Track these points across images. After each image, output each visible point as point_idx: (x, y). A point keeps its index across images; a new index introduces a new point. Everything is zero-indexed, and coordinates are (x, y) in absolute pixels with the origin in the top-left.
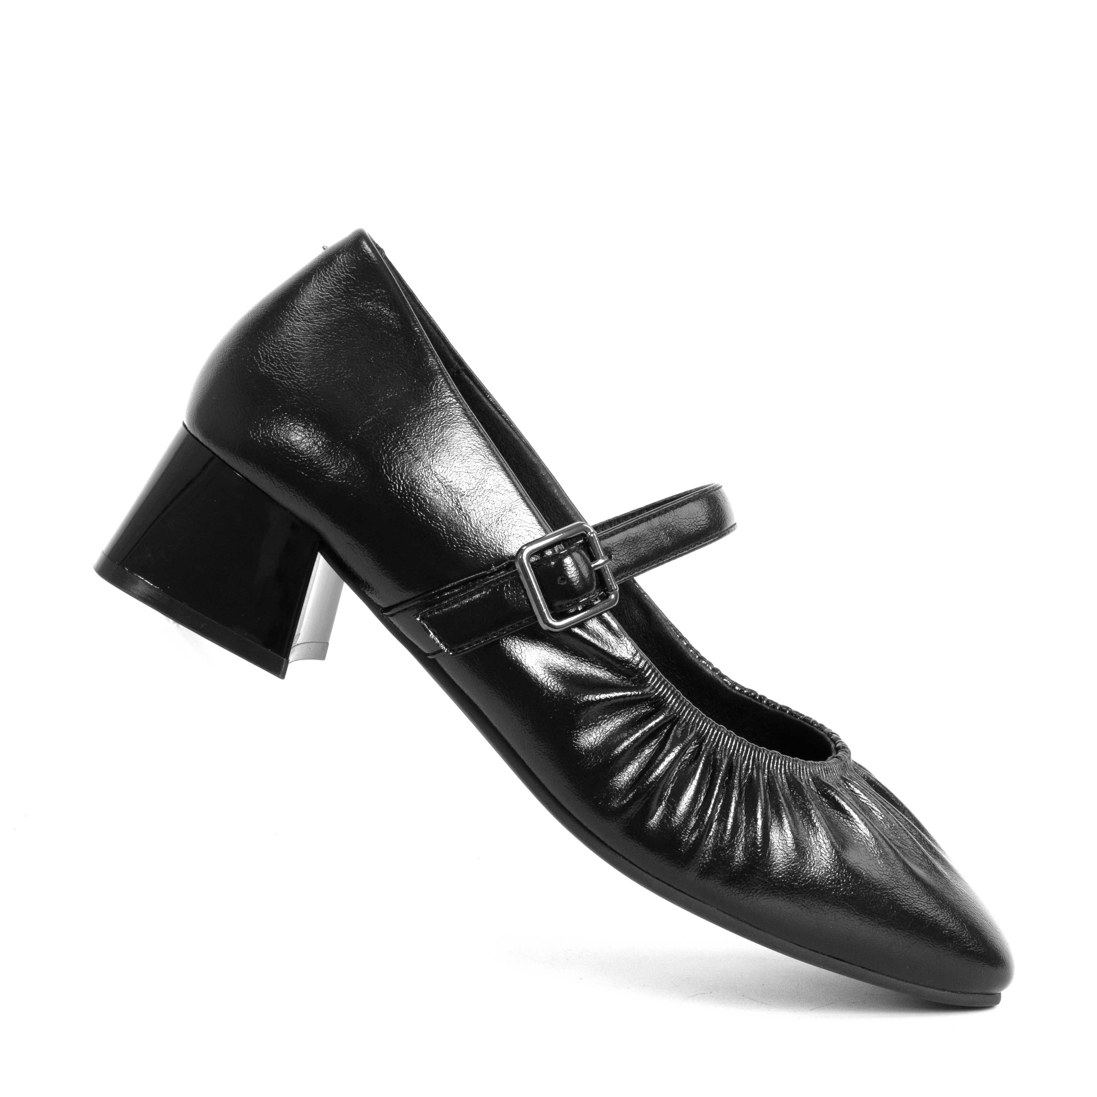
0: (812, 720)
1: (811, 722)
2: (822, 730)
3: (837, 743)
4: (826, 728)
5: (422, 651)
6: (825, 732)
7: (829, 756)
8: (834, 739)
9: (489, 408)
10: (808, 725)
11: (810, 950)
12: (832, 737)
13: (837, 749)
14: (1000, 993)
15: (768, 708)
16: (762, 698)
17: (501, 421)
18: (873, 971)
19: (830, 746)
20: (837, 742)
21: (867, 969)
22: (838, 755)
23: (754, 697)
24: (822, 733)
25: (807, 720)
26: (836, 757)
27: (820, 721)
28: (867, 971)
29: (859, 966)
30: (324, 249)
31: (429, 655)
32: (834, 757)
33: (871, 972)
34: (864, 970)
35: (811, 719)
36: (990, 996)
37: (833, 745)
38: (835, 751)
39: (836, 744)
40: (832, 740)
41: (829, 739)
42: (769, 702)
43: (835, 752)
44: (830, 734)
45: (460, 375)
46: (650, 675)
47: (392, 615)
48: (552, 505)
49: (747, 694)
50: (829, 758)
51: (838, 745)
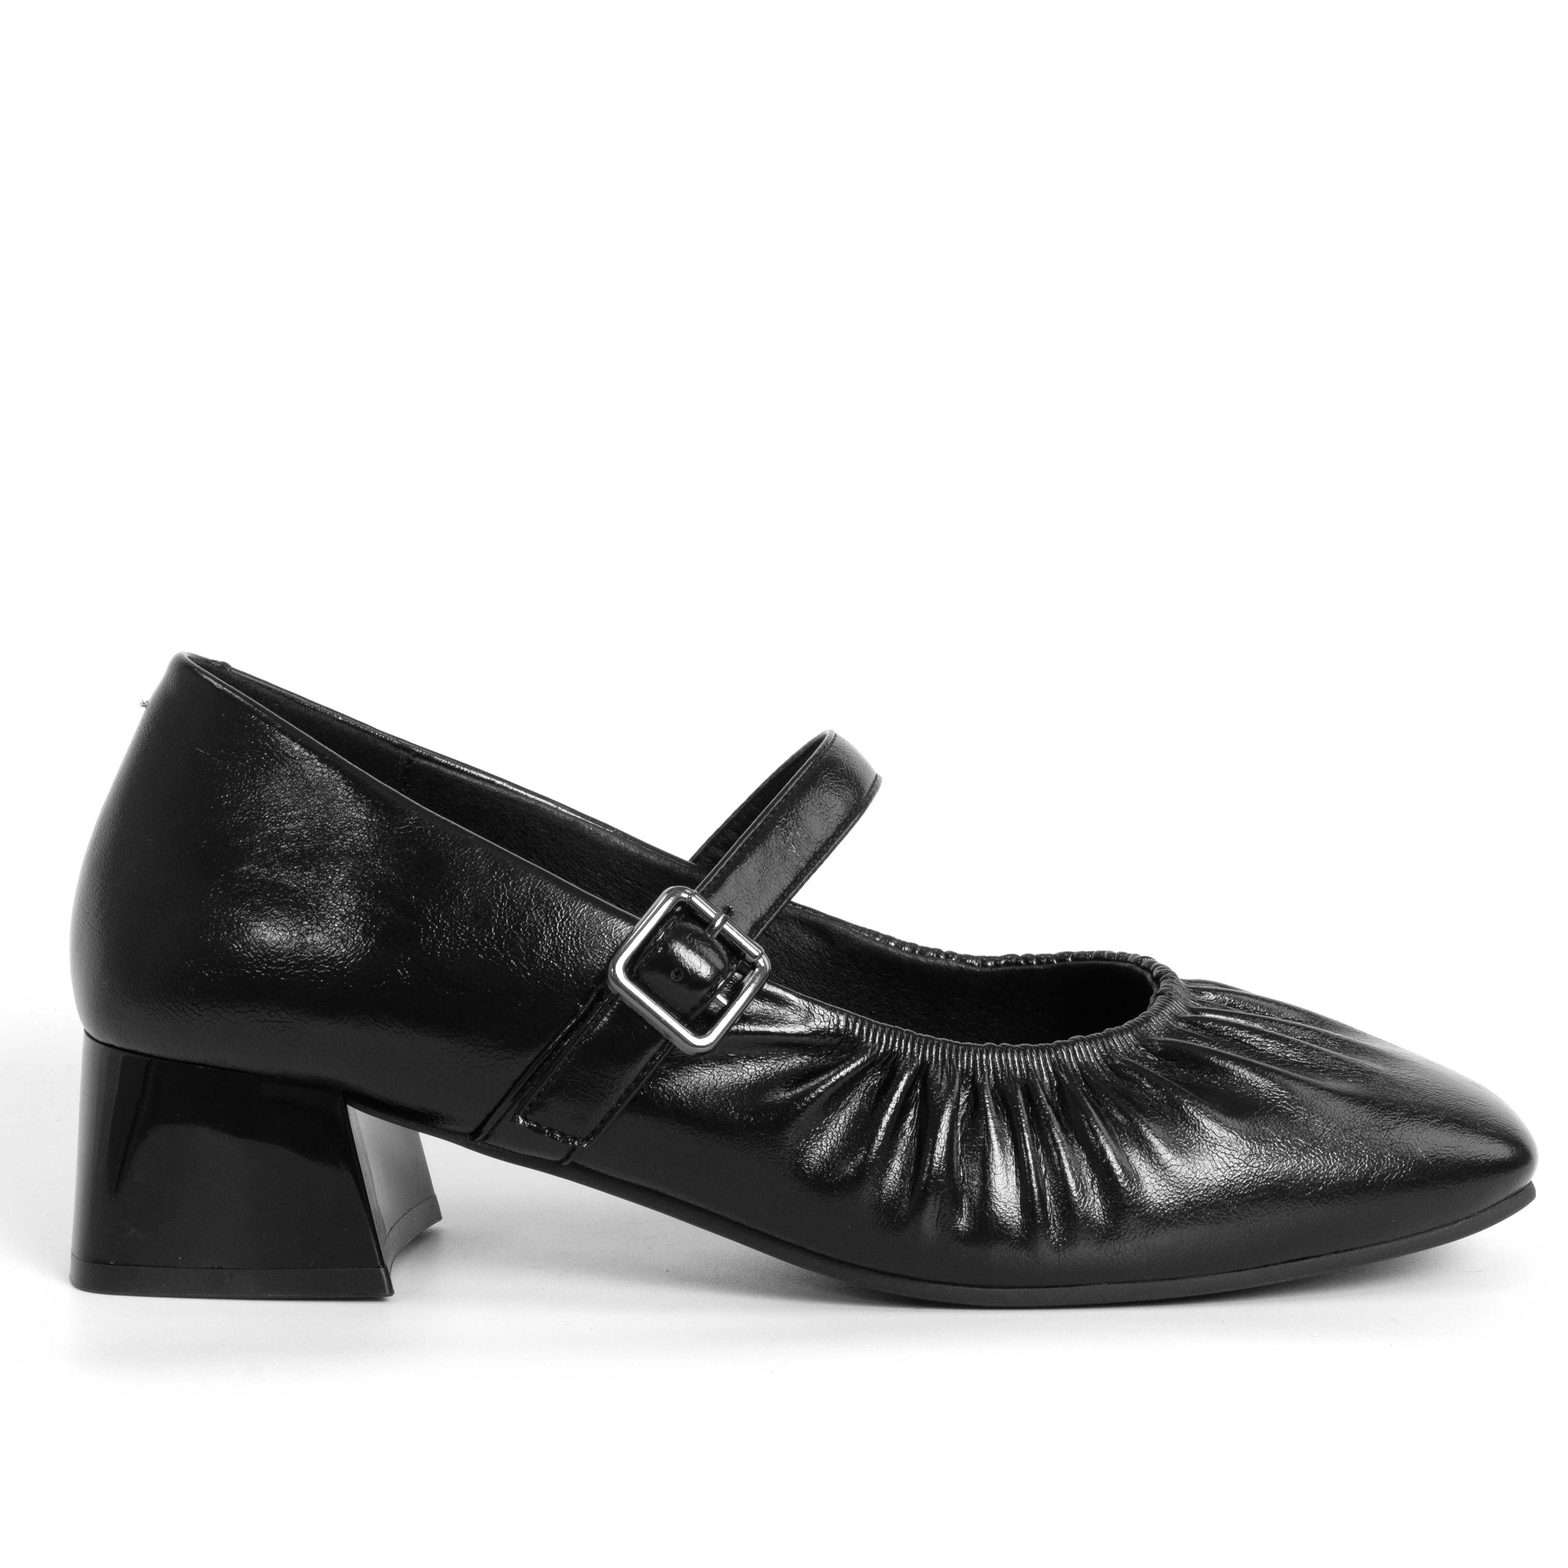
0: (1106, 954)
1: (1106, 957)
2: (1126, 961)
3: (1153, 970)
4: (1129, 955)
5: (550, 1161)
6: (1130, 963)
7: (1151, 996)
8: (1146, 966)
9: (475, 784)
10: (1104, 962)
11: (1256, 1268)
12: (1142, 964)
13: (1157, 979)
14: (1531, 1182)
15: (1042, 968)
16: (1027, 958)
17: (500, 792)
18: (1352, 1250)
19: (1145, 978)
20: (1151, 969)
21: (1342, 1252)
22: (1161, 989)
23: (1017, 963)
24: (1127, 965)
25: (1099, 956)
26: (1161, 993)
27: (1116, 950)
28: (1344, 1254)
29: (1331, 1253)
30: (145, 706)
31: (561, 1161)
32: (1157, 995)
33: (1350, 1252)
34: (1340, 1255)
35: (1104, 952)
36: (1518, 1195)
37: (1148, 976)
38: (1154, 983)
39: (1151, 972)
40: (1144, 968)
41: (1139, 969)
42: (1039, 958)
43: (1156, 985)
44: (1138, 961)
45: (415, 764)
46: (861, 1030)
47: (487, 1137)
48: (623, 861)
49: (1006, 964)
50: (1152, 998)
51: (1155, 973)
